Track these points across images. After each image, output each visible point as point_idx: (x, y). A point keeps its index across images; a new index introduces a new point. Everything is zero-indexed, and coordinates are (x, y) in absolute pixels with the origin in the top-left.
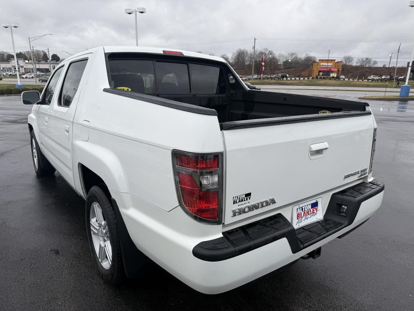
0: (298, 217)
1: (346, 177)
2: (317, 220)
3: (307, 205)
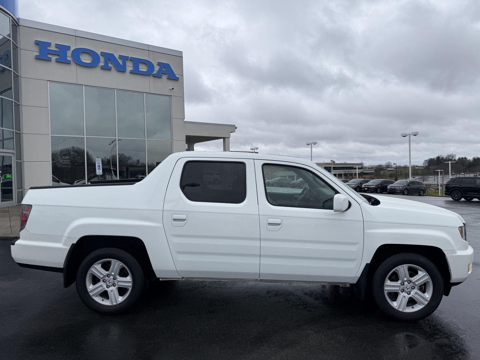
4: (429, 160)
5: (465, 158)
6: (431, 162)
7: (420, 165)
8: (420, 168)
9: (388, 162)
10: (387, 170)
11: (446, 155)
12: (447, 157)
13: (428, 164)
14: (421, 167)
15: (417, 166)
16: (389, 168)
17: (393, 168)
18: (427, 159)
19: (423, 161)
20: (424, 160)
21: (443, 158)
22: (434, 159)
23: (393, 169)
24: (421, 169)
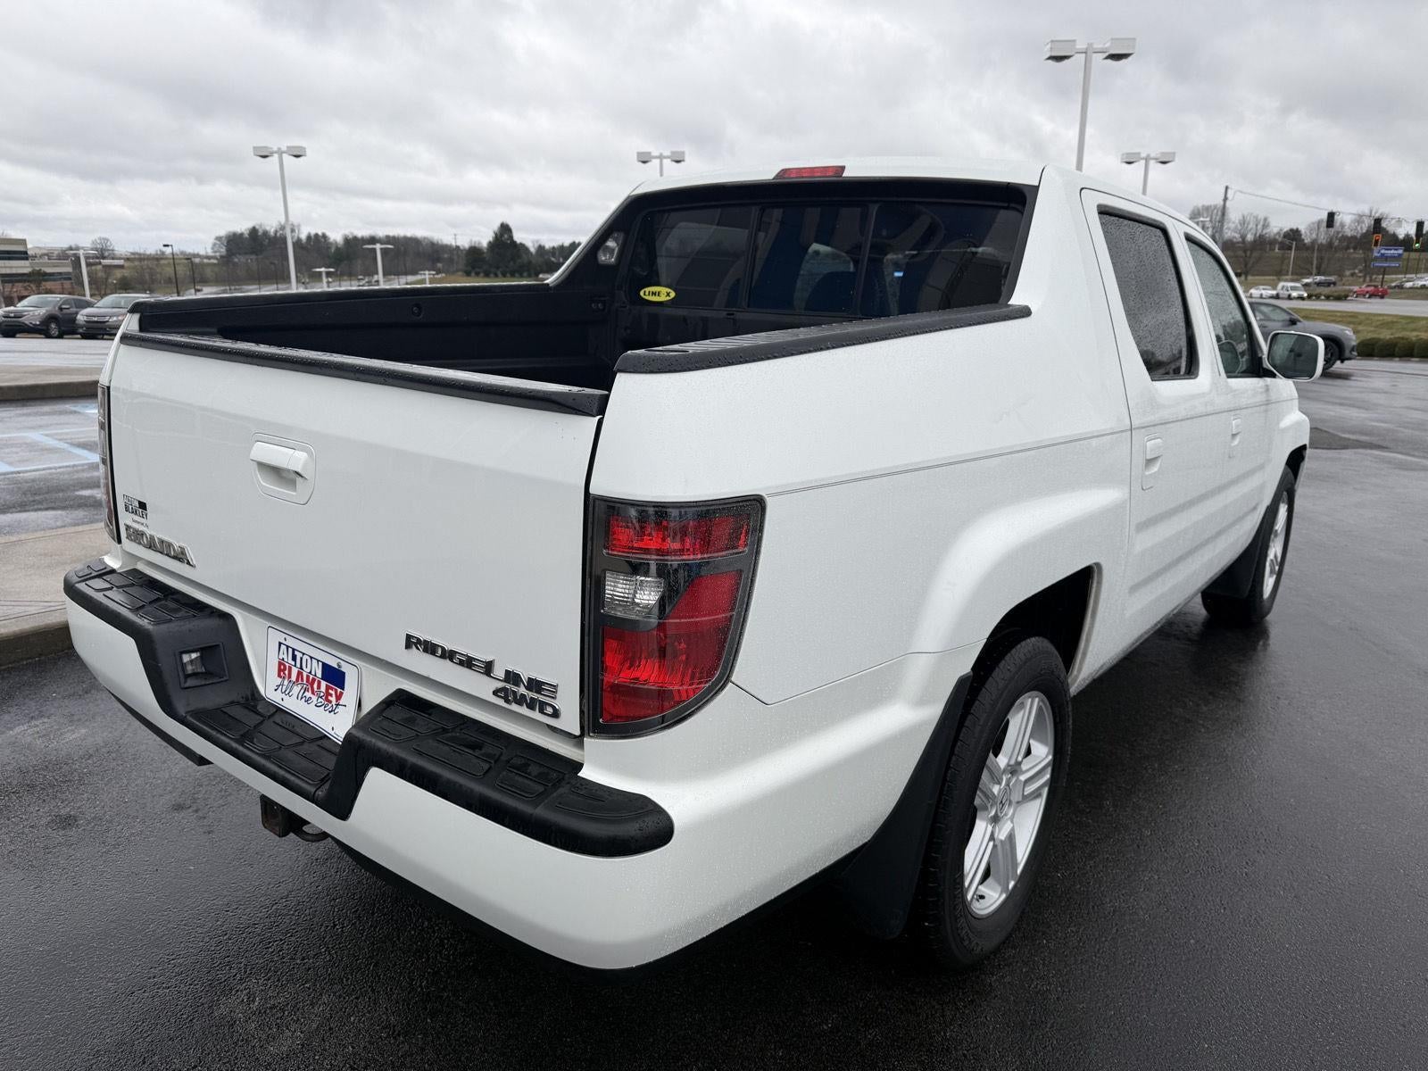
0: (280, 670)
1: (411, 642)
2: (332, 733)
3: (316, 657)
4: (229, 236)
5: (324, 236)
6: (234, 243)
7: (202, 253)
8: (205, 261)
9: (100, 239)
10: (100, 263)
11: (274, 225)
12: (276, 232)
13: (227, 251)
14: (208, 257)
15: (197, 256)
16: (104, 258)
17: (120, 259)
18: (222, 233)
19: (212, 241)
20: (214, 237)
21: (266, 233)
22: (242, 234)
23: (121, 262)
24: (209, 264)
